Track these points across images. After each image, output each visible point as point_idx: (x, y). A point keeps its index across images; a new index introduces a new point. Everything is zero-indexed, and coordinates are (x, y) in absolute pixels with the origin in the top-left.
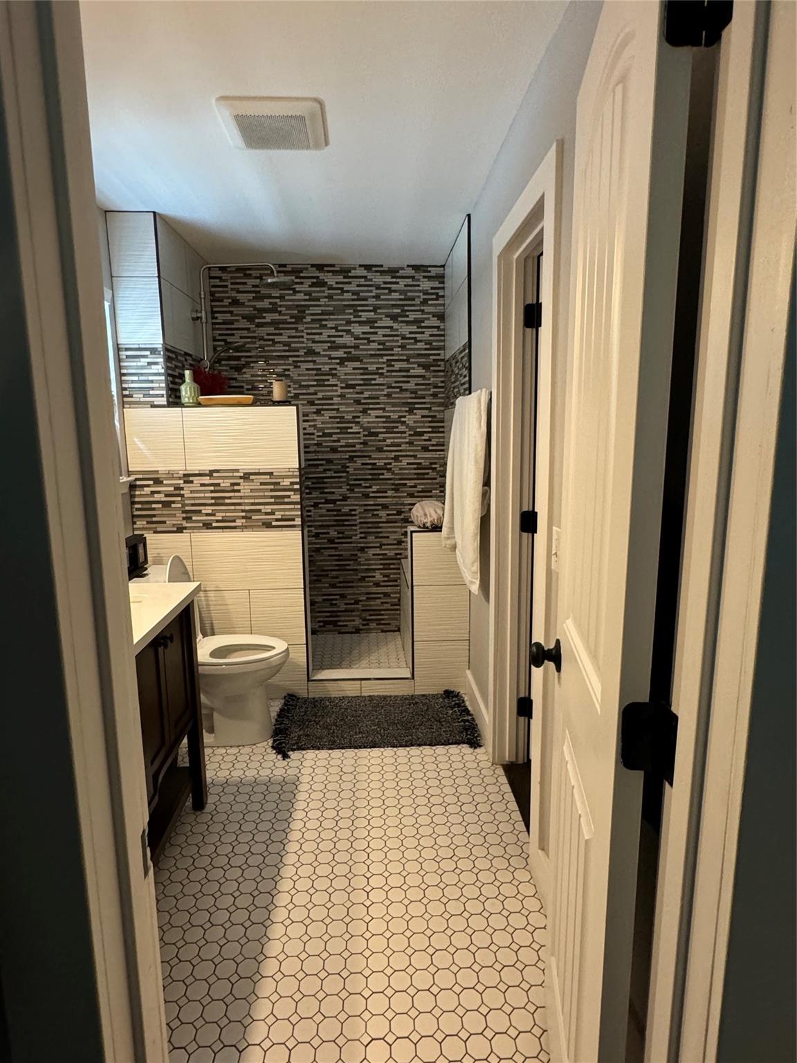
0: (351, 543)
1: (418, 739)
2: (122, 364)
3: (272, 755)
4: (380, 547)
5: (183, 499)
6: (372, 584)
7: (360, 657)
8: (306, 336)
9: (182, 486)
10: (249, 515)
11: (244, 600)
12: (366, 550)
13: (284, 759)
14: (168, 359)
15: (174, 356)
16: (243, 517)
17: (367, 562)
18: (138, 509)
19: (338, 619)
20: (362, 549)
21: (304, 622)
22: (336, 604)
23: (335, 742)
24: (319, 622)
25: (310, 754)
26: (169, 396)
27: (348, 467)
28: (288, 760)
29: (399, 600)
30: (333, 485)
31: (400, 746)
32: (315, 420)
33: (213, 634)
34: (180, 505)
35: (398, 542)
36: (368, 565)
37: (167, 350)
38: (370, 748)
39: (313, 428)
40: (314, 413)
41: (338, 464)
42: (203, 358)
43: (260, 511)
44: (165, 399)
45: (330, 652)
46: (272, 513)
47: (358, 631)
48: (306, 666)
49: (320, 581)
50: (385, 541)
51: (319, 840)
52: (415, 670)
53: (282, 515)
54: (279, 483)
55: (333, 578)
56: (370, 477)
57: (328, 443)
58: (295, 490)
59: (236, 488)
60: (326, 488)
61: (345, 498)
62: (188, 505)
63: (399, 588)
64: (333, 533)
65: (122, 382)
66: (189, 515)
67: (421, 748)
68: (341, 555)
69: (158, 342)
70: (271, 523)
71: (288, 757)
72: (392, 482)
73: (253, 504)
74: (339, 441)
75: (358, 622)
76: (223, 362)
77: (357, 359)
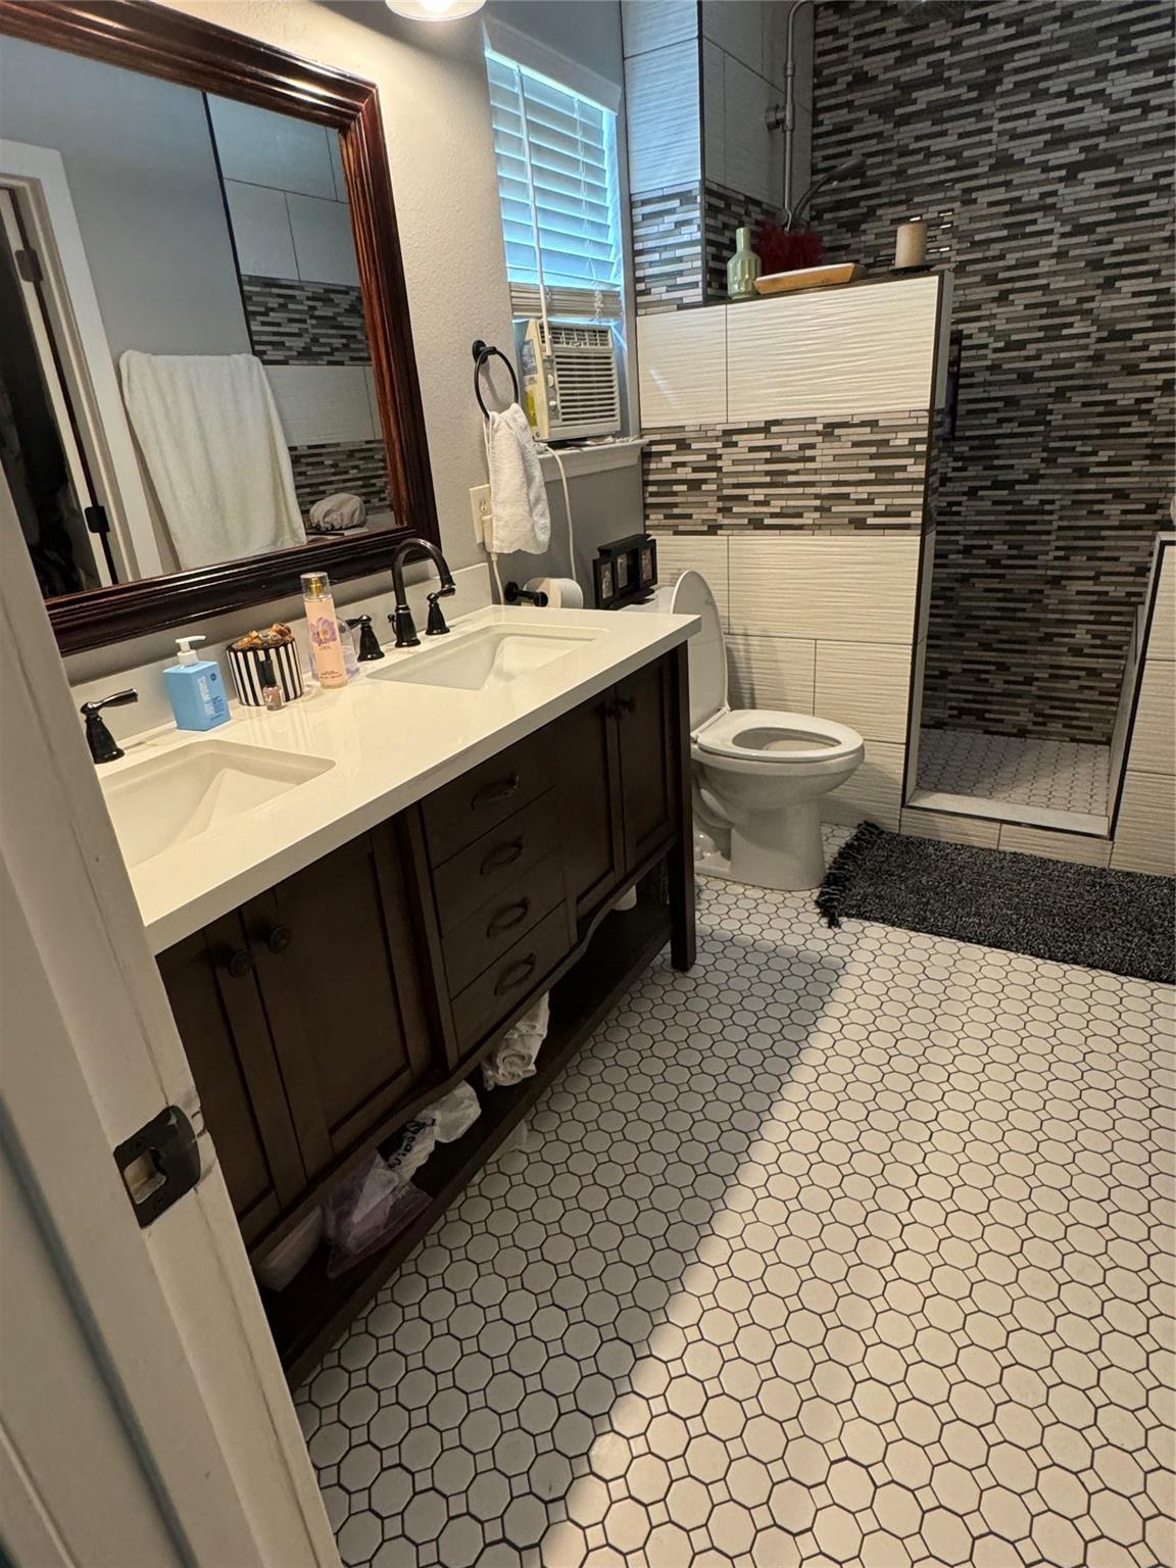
0: (1034, 567)
1: (1093, 954)
2: (637, 232)
3: (813, 915)
4: (1096, 578)
5: (721, 475)
6: (1065, 649)
7: (1015, 781)
8: (997, 127)
9: (719, 452)
10: (826, 504)
11: (806, 657)
12: (1063, 582)
13: (830, 927)
14: (710, 210)
15: (722, 204)
16: (816, 509)
17: (1061, 607)
18: (652, 494)
19: (988, 707)
20: (1056, 581)
21: (907, 706)
22: (987, 680)
23: (925, 919)
24: (951, 708)
25: (876, 930)
26: (708, 284)
27: (1051, 412)
28: (837, 930)
29: (1119, 686)
30: (1014, 451)
31: (1050, 958)
32: (993, 316)
33: (753, 706)
34: (714, 487)
35: (1138, 568)
36: (1063, 612)
37: (707, 191)
38: (989, 946)
39: (986, 334)
40: (994, 300)
41: (1029, 407)
42: (779, 205)
43: (846, 496)
44: (699, 291)
45: (960, 764)
46: (869, 501)
47: (1022, 733)
48: (901, 782)
49: (961, 635)
50: (1107, 566)
51: (850, 1079)
52: (1118, 823)
53: (886, 506)
54: (888, 441)
55: (987, 632)
56: (1097, 432)
57: (1014, 362)
58: (916, 456)
59: (809, 453)
60: (997, 457)
61: (1035, 478)
62: (727, 486)
63: (1123, 662)
64: (999, 547)
65: (635, 267)
66: (728, 504)
67: (1094, 973)
68: (1011, 590)
69: (692, 177)
70: (865, 519)
71: (838, 925)
72: (1146, 440)
73: (836, 484)
74: (1037, 357)
75: (1025, 717)
76: (827, 216)
77: (1112, 160)
